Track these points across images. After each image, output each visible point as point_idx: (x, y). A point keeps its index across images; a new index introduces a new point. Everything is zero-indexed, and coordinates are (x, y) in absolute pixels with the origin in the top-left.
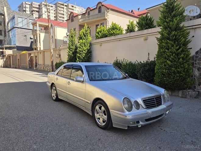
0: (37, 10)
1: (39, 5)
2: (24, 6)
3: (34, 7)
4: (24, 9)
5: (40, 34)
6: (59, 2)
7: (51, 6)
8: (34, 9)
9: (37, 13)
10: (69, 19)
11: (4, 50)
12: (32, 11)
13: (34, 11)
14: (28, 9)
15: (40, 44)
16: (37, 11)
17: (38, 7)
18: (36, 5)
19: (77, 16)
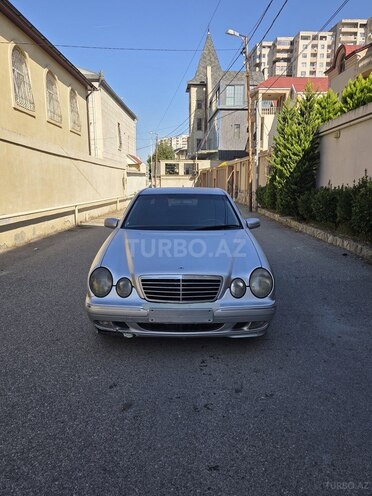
0: (285, 55)
1: (292, 43)
2: (258, 53)
3: (279, 51)
4: (258, 61)
5: (263, 119)
6: (343, 21)
7: (322, 38)
8: (279, 55)
9: (285, 64)
10: (334, 67)
11: (197, 161)
12: (274, 62)
13: (278, 60)
14: (265, 60)
15: (262, 143)
16: (284, 60)
17: (288, 47)
18: (284, 42)
19: (354, 53)
